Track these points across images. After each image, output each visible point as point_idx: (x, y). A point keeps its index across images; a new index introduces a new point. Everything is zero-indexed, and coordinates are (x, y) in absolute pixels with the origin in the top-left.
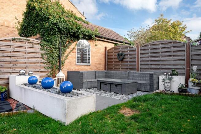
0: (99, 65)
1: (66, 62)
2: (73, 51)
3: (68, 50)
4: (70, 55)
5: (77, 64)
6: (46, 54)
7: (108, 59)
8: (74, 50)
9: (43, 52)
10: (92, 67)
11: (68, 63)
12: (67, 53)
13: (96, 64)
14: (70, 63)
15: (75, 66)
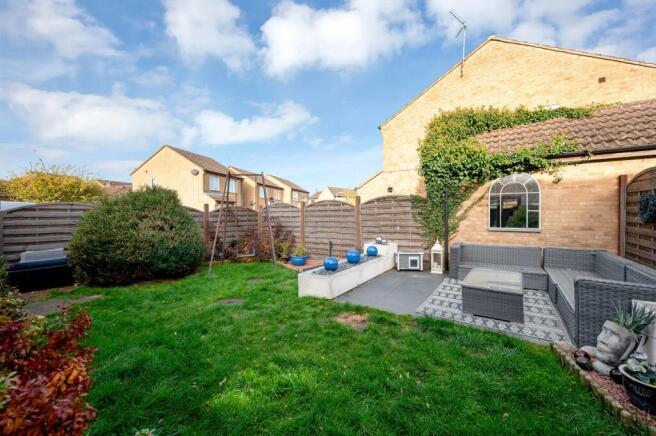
0: (582, 233)
1: (463, 225)
2: (480, 203)
3: (466, 204)
4: (471, 212)
5: (492, 229)
6: (420, 214)
7: (628, 213)
8: (483, 201)
9: (416, 211)
10: (548, 236)
11: (468, 226)
12: (465, 208)
13: (566, 228)
14: (474, 227)
15: (487, 233)
